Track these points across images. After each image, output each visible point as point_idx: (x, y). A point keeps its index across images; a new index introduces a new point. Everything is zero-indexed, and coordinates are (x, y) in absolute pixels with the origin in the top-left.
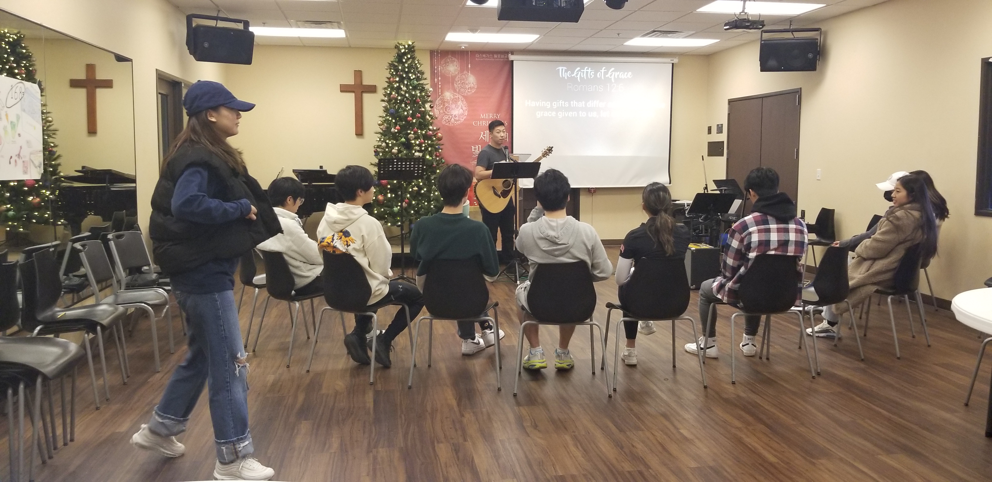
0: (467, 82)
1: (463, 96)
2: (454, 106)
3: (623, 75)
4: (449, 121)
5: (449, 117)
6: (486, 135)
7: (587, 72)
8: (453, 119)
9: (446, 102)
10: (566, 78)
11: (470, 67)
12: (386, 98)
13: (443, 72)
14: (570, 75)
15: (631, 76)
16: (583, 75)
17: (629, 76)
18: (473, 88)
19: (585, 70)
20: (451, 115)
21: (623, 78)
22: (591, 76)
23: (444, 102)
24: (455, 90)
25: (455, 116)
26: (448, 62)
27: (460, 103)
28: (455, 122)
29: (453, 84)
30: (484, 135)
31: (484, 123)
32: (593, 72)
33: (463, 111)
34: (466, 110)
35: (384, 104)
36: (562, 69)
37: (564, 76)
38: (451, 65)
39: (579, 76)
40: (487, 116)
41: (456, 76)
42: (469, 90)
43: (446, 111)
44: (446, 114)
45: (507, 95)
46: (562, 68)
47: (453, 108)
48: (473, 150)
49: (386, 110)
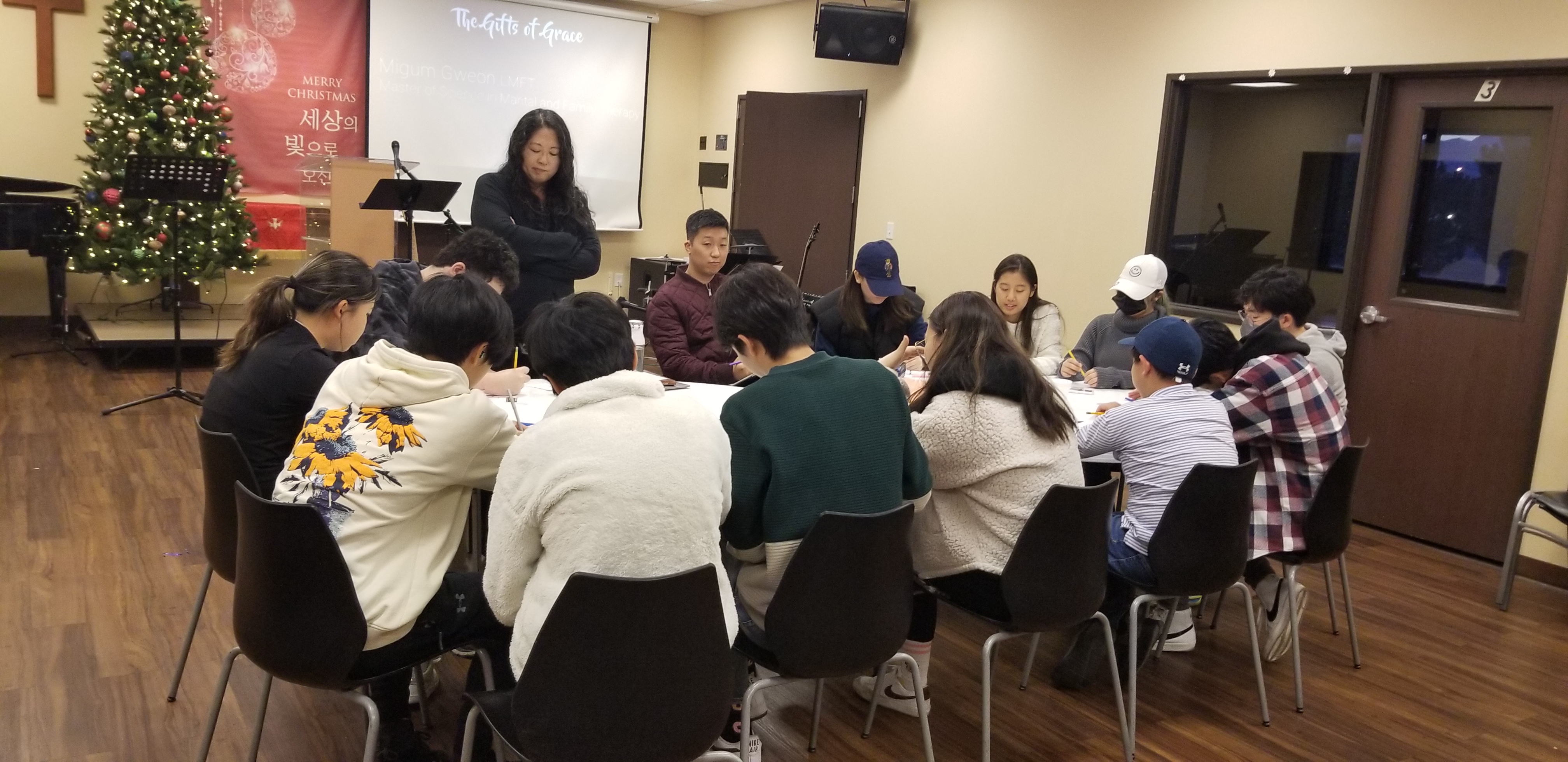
0: (277, 12)
1: (268, 39)
2: (249, 56)
3: (567, 36)
4: (239, 84)
5: (240, 76)
6: (313, 117)
7: (506, 24)
8: (247, 82)
9: (233, 46)
10: (468, 29)
12: (113, 28)
14: (475, 25)
15: (580, 39)
16: (499, 27)
17: (577, 38)
18: (289, 24)
19: (503, 20)
20: (244, 73)
21: (568, 41)
22: (512, 31)
23: (229, 46)
24: (251, 25)
25: (252, 76)
27: (261, 51)
28: (253, 87)
29: (247, 12)
30: (310, 117)
31: (310, 93)
32: (517, 25)
33: (269, 67)
34: (274, 66)
35: (108, 39)
36: (462, 13)
37: (465, 26)
39: (491, 28)
40: (316, 81)
42: (281, 29)
43: (233, 63)
44: (233, 70)
45: (356, 46)
46: (462, 10)
47: (248, 59)
48: (288, 144)
49: (111, 51)
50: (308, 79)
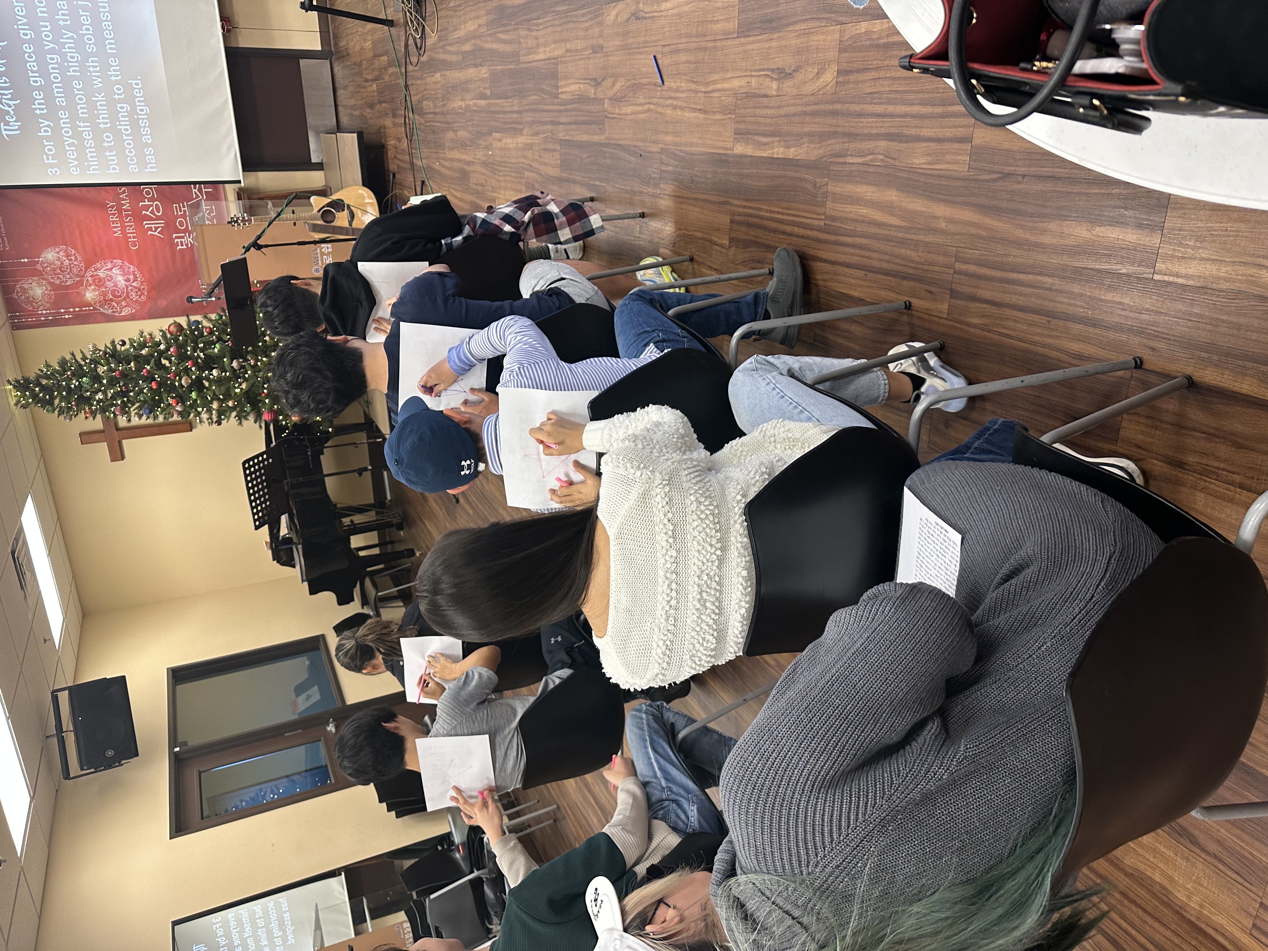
0: (58, 263)
1: (87, 268)
2: (110, 284)
4: (139, 290)
5: (132, 290)
6: (153, 226)
8: (135, 284)
11: (26, 260)
13: (48, 305)
18: (66, 251)
20: (127, 287)
23: (104, 299)
24: (80, 283)
25: (128, 280)
26: (28, 298)
27: (101, 274)
28: (139, 279)
29: (67, 287)
30: (154, 229)
33: (114, 267)
34: (111, 262)
38: (31, 292)
40: (115, 225)
41: (52, 284)
42: (73, 258)
43: (120, 296)
44: (128, 296)
48: (185, 247)
50: (116, 232)
